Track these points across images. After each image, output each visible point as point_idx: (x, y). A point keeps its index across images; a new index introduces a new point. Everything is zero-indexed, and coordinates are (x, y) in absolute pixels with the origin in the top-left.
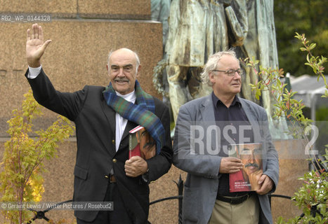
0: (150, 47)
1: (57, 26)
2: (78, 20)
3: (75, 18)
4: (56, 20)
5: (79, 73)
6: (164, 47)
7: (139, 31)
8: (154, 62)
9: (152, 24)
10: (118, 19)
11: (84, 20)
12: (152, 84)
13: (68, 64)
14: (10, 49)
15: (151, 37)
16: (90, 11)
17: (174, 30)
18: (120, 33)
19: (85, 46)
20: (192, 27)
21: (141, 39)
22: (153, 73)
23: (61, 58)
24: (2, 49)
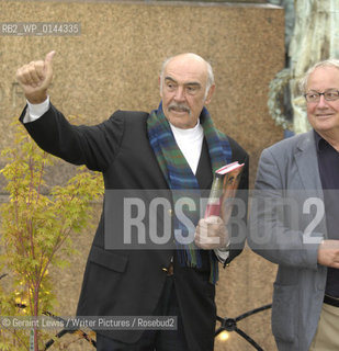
0: (264, 49)
1: (110, 12)
5: (145, 89)
6: (287, 47)
7: (246, 21)
8: (270, 74)
9: (267, 9)
12: (267, 110)
13: (128, 74)
14: (31, 48)
15: (266, 31)
17: (304, 20)
18: (215, 24)
20: (332, 16)
21: (249, 35)
22: (268, 91)
23: (116, 65)
24: (19, 49)
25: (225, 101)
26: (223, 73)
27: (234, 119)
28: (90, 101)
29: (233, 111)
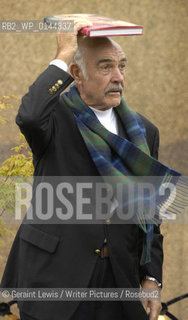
7: (185, 5)
26: (161, 57)
27: (170, 103)
29: (170, 95)
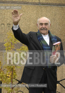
1: (31, 7)
2: (39, 5)
3: (38, 4)
4: (31, 5)
10: (55, 5)
11: (41, 5)
13: (35, 22)
16: (44, 2)
18: (56, 11)
19: (42, 15)
21: (64, 13)
23: (32, 20)
24: (9, 16)
25: (58, 29)
27: (60, 33)
28: (26, 28)
29: (60, 31)
